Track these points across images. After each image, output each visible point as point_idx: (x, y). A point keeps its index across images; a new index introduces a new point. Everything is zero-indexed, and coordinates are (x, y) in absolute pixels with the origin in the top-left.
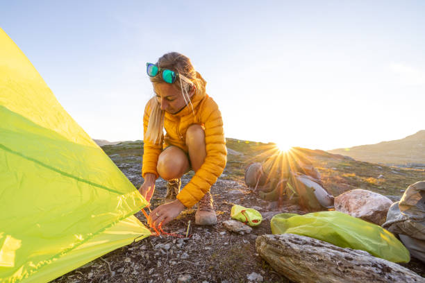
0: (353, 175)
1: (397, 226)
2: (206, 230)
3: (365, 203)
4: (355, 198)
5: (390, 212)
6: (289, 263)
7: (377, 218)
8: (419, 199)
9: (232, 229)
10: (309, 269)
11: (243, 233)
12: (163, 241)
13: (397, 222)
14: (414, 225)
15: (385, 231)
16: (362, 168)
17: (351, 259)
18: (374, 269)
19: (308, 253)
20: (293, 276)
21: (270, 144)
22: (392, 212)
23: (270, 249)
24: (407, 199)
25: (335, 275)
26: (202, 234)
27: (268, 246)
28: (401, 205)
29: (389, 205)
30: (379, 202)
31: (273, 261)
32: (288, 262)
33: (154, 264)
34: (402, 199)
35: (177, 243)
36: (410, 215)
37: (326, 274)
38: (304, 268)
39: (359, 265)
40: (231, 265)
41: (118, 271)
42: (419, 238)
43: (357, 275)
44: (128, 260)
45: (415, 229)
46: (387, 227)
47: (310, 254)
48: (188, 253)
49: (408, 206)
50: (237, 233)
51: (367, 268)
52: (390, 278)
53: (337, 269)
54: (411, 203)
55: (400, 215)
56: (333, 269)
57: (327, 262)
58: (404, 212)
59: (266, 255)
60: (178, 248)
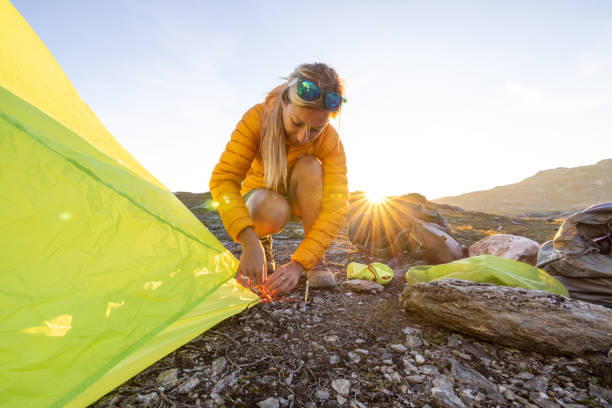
0: (470, 227)
1: (551, 267)
2: (327, 293)
3: (508, 248)
4: (495, 244)
5: (541, 253)
6: (454, 308)
7: (529, 258)
8: (575, 233)
9: (360, 288)
10: (480, 310)
11: (375, 292)
12: (279, 307)
13: (551, 262)
14: (571, 262)
15: (541, 271)
16: (478, 219)
17: (525, 293)
18: (549, 300)
19: (478, 292)
20: (458, 323)
21: (357, 193)
22: (544, 252)
23: (427, 297)
24: (564, 234)
25: (510, 311)
26: (324, 296)
27: (425, 294)
28: (558, 241)
29: (535, 248)
30: (524, 246)
31: (431, 311)
32: (451, 308)
33: (285, 330)
34: (558, 235)
35: (298, 307)
36: (567, 252)
37: (499, 312)
38: (474, 309)
39: (534, 298)
40: (381, 321)
41: (243, 340)
42: (575, 276)
43: (533, 308)
44: (247, 329)
45: (572, 266)
46: (542, 267)
47: (480, 293)
48: (319, 316)
49: (564, 241)
50: (368, 292)
51: (543, 299)
52: (565, 307)
53: (512, 304)
54: (567, 238)
55: (553, 254)
56: (508, 304)
57: (501, 298)
58: (560, 249)
59: (421, 306)
60: (302, 313)
